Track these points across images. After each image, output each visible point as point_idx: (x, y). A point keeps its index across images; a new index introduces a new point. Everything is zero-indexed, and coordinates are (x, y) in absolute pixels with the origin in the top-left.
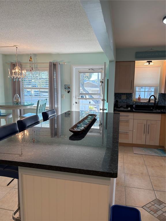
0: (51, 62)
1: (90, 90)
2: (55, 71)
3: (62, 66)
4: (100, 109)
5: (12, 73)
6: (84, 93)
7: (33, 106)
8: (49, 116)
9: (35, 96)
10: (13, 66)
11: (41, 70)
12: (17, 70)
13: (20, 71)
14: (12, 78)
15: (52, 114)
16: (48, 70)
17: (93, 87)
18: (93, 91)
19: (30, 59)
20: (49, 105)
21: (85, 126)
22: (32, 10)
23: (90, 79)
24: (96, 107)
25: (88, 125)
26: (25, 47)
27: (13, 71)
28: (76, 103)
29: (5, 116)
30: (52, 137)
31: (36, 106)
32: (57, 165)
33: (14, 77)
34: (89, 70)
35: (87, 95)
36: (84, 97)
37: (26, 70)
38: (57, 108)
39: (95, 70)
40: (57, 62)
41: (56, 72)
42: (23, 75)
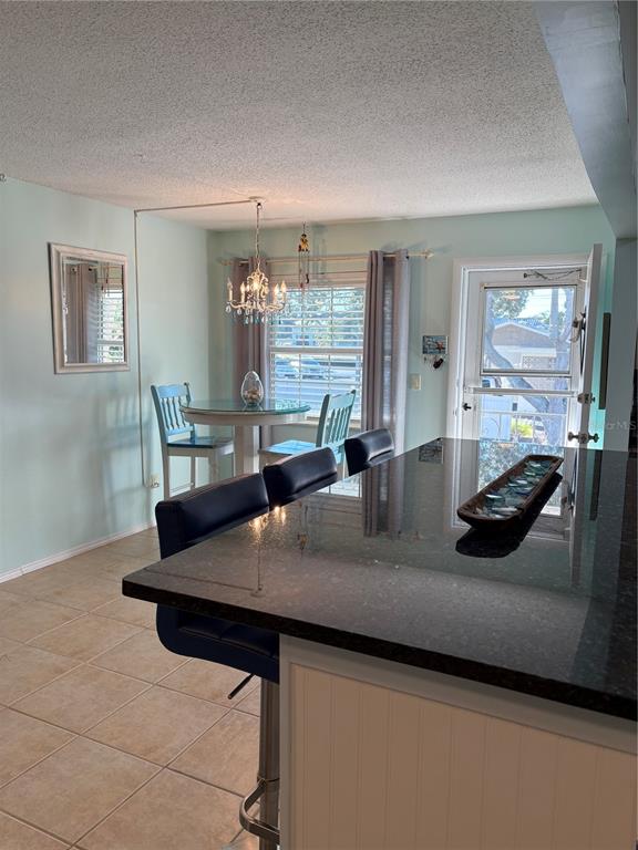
0: (376, 253)
1: (516, 356)
2: (388, 286)
3: (415, 264)
4: (571, 437)
5: (237, 296)
6: (493, 367)
7: (308, 414)
8: (371, 455)
9: (304, 377)
10: (243, 270)
11: (338, 283)
12: (256, 286)
13: (266, 290)
14: (239, 312)
15: (379, 448)
16: (362, 282)
17: (529, 345)
18: (528, 360)
19: (301, 243)
20: (360, 413)
21: (521, 501)
22: (326, 64)
23: (517, 311)
24: (541, 424)
25: (531, 498)
26: (287, 201)
27: (243, 289)
28: (466, 407)
29: (210, 447)
30: (370, 536)
31: (318, 414)
32: (427, 646)
33: (243, 311)
34: (525, 276)
35: (502, 378)
36: (493, 386)
37: (288, 285)
38: (392, 424)
39: (549, 277)
40: (399, 251)
41: (393, 290)
42: (275, 303)
